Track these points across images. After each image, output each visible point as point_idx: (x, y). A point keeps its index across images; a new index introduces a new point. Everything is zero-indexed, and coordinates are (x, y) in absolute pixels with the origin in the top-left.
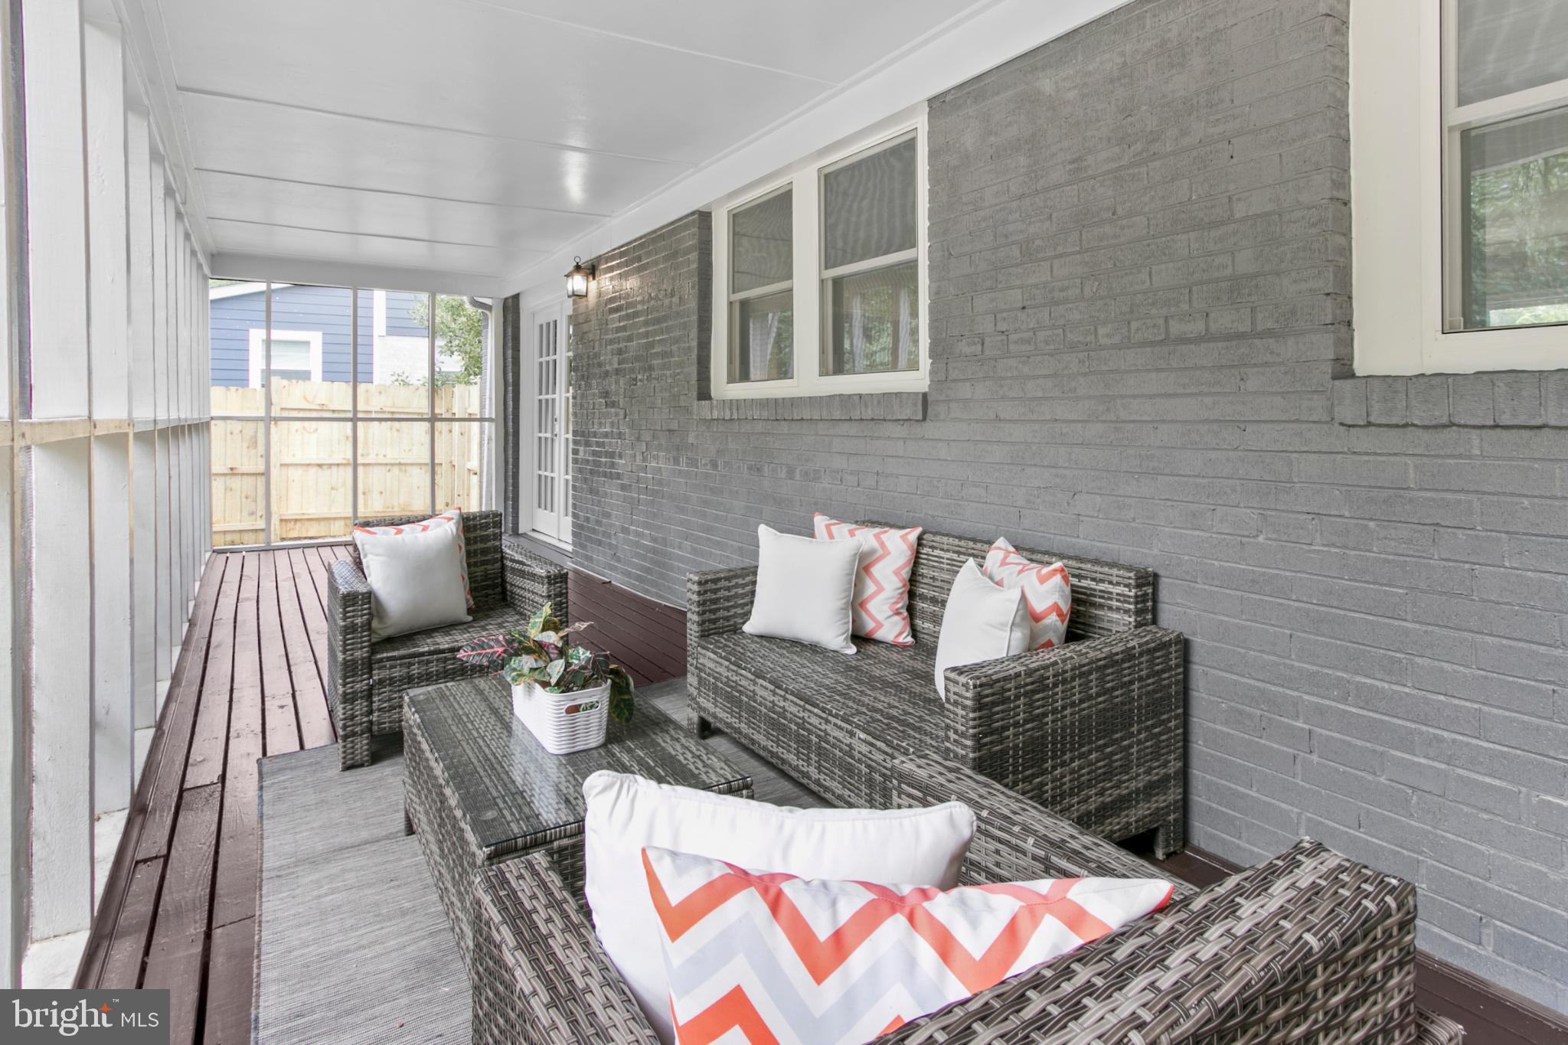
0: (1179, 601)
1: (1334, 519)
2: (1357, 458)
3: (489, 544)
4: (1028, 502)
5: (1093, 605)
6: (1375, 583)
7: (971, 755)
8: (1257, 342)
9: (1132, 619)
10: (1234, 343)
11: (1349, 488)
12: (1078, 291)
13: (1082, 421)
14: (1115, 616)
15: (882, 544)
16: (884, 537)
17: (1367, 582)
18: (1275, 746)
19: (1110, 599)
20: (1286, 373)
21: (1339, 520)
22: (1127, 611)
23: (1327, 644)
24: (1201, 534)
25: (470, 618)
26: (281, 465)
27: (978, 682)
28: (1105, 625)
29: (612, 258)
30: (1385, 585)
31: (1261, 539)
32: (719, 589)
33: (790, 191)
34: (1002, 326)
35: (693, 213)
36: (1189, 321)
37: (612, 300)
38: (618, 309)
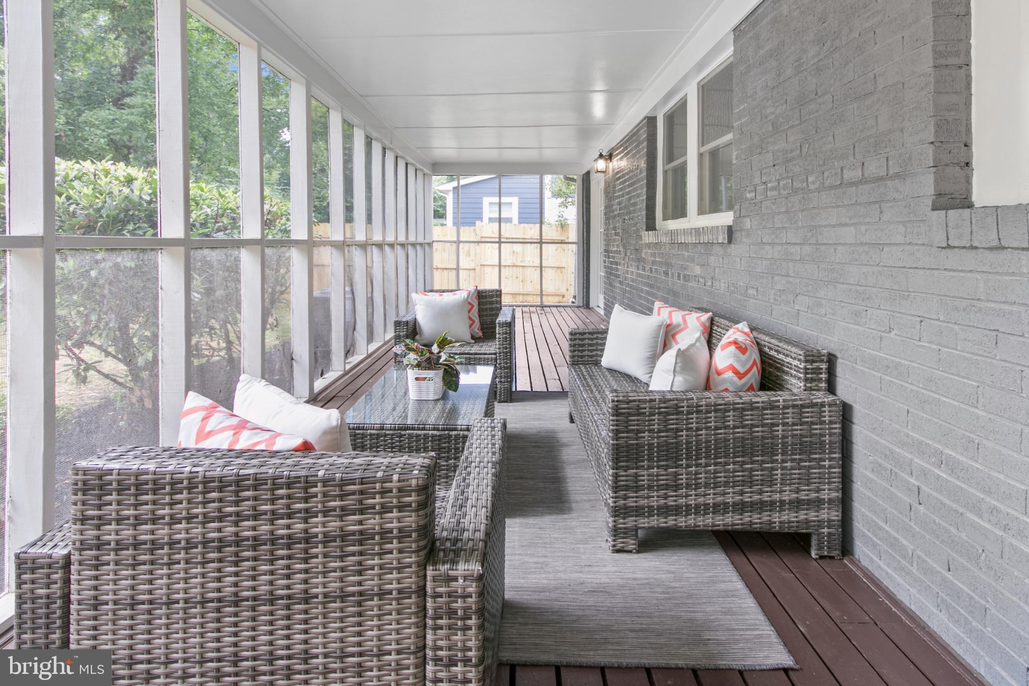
0: (847, 376)
1: (932, 321)
2: (948, 273)
3: (494, 306)
4: (775, 299)
5: (784, 371)
6: (958, 375)
7: (611, 442)
8: (889, 182)
9: (802, 385)
10: (877, 184)
11: (943, 298)
12: (799, 152)
13: (800, 244)
14: (794, 381)
15: (685, 321)
16: (687, 317)
17: (952, 374)
18: (899, 494)
19: (791, 368)
20: (905, 207)
21: (936, 322)
22: (799, 378)
23: (929, 420)
24: (859, 328)
25: (473, 341)
26: (481, 265)
27: (616, 399)
28: (789, 387)
29: (617, 149)
30: (965, 378)
31: (892, 334)
32: (585, 339)
33: (686, 101)
34: (764, 179)
35: (645, 118)
36: (853, 170)
37: (618, 173)
38: (619, 178)
